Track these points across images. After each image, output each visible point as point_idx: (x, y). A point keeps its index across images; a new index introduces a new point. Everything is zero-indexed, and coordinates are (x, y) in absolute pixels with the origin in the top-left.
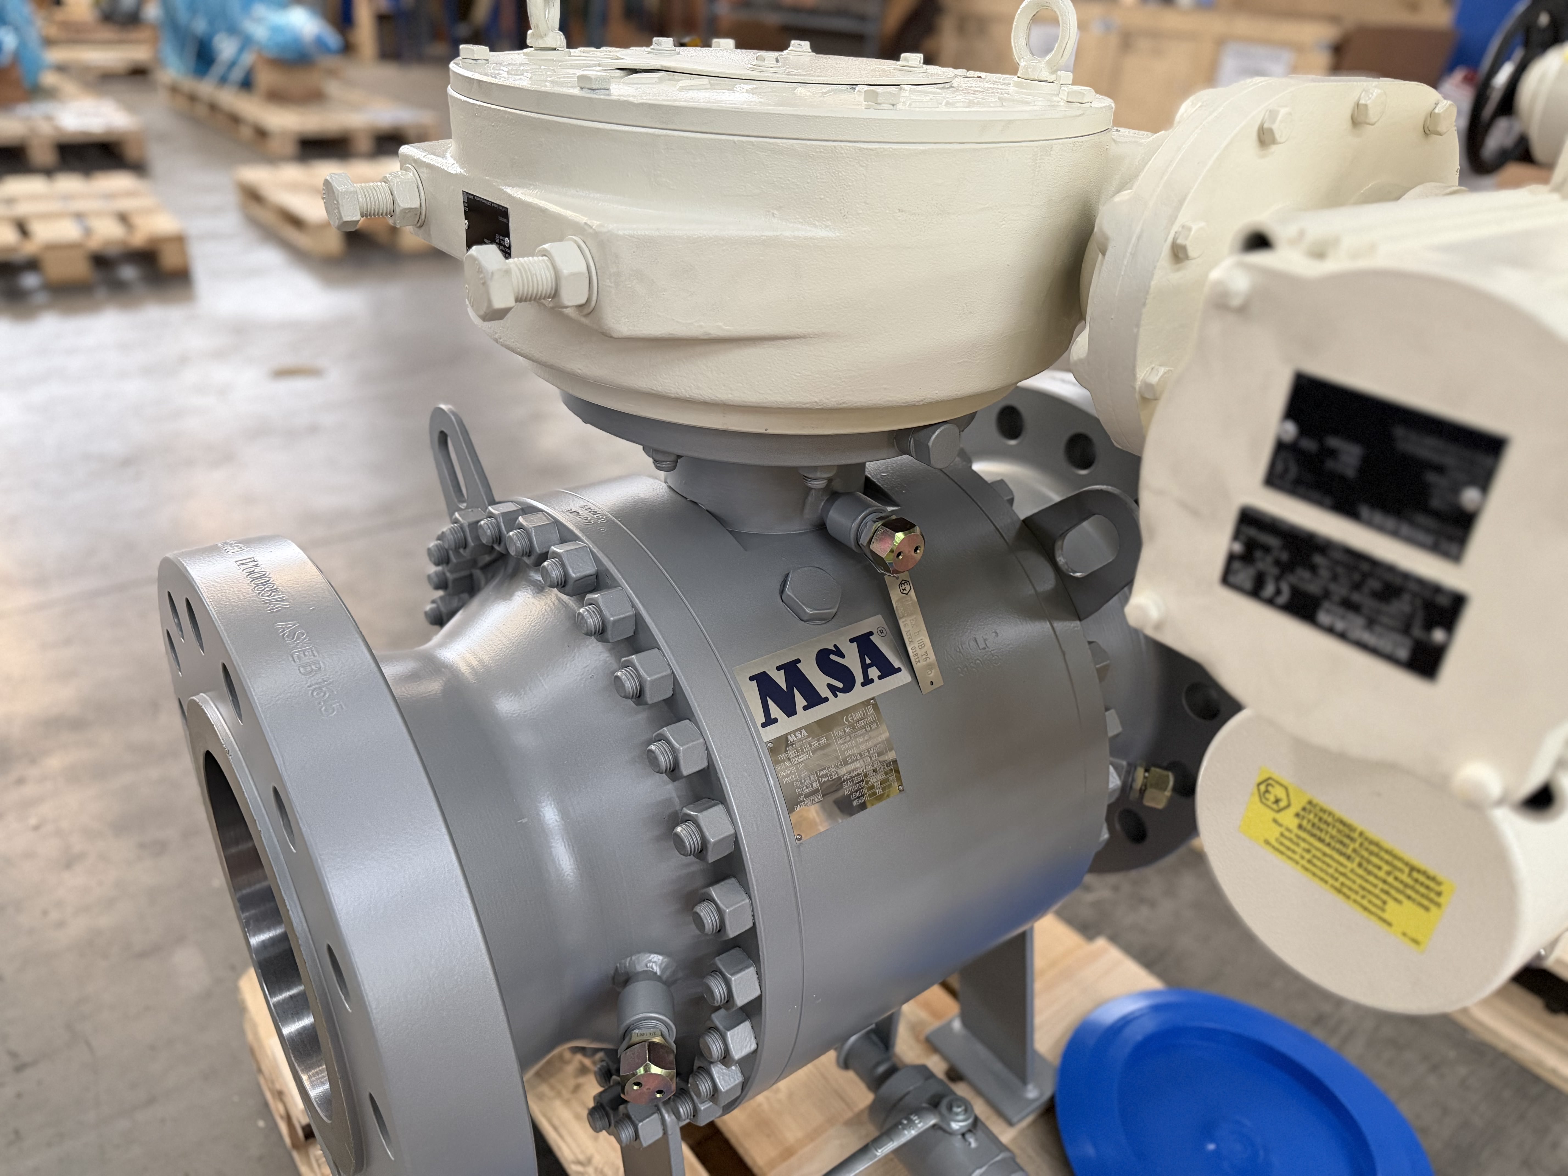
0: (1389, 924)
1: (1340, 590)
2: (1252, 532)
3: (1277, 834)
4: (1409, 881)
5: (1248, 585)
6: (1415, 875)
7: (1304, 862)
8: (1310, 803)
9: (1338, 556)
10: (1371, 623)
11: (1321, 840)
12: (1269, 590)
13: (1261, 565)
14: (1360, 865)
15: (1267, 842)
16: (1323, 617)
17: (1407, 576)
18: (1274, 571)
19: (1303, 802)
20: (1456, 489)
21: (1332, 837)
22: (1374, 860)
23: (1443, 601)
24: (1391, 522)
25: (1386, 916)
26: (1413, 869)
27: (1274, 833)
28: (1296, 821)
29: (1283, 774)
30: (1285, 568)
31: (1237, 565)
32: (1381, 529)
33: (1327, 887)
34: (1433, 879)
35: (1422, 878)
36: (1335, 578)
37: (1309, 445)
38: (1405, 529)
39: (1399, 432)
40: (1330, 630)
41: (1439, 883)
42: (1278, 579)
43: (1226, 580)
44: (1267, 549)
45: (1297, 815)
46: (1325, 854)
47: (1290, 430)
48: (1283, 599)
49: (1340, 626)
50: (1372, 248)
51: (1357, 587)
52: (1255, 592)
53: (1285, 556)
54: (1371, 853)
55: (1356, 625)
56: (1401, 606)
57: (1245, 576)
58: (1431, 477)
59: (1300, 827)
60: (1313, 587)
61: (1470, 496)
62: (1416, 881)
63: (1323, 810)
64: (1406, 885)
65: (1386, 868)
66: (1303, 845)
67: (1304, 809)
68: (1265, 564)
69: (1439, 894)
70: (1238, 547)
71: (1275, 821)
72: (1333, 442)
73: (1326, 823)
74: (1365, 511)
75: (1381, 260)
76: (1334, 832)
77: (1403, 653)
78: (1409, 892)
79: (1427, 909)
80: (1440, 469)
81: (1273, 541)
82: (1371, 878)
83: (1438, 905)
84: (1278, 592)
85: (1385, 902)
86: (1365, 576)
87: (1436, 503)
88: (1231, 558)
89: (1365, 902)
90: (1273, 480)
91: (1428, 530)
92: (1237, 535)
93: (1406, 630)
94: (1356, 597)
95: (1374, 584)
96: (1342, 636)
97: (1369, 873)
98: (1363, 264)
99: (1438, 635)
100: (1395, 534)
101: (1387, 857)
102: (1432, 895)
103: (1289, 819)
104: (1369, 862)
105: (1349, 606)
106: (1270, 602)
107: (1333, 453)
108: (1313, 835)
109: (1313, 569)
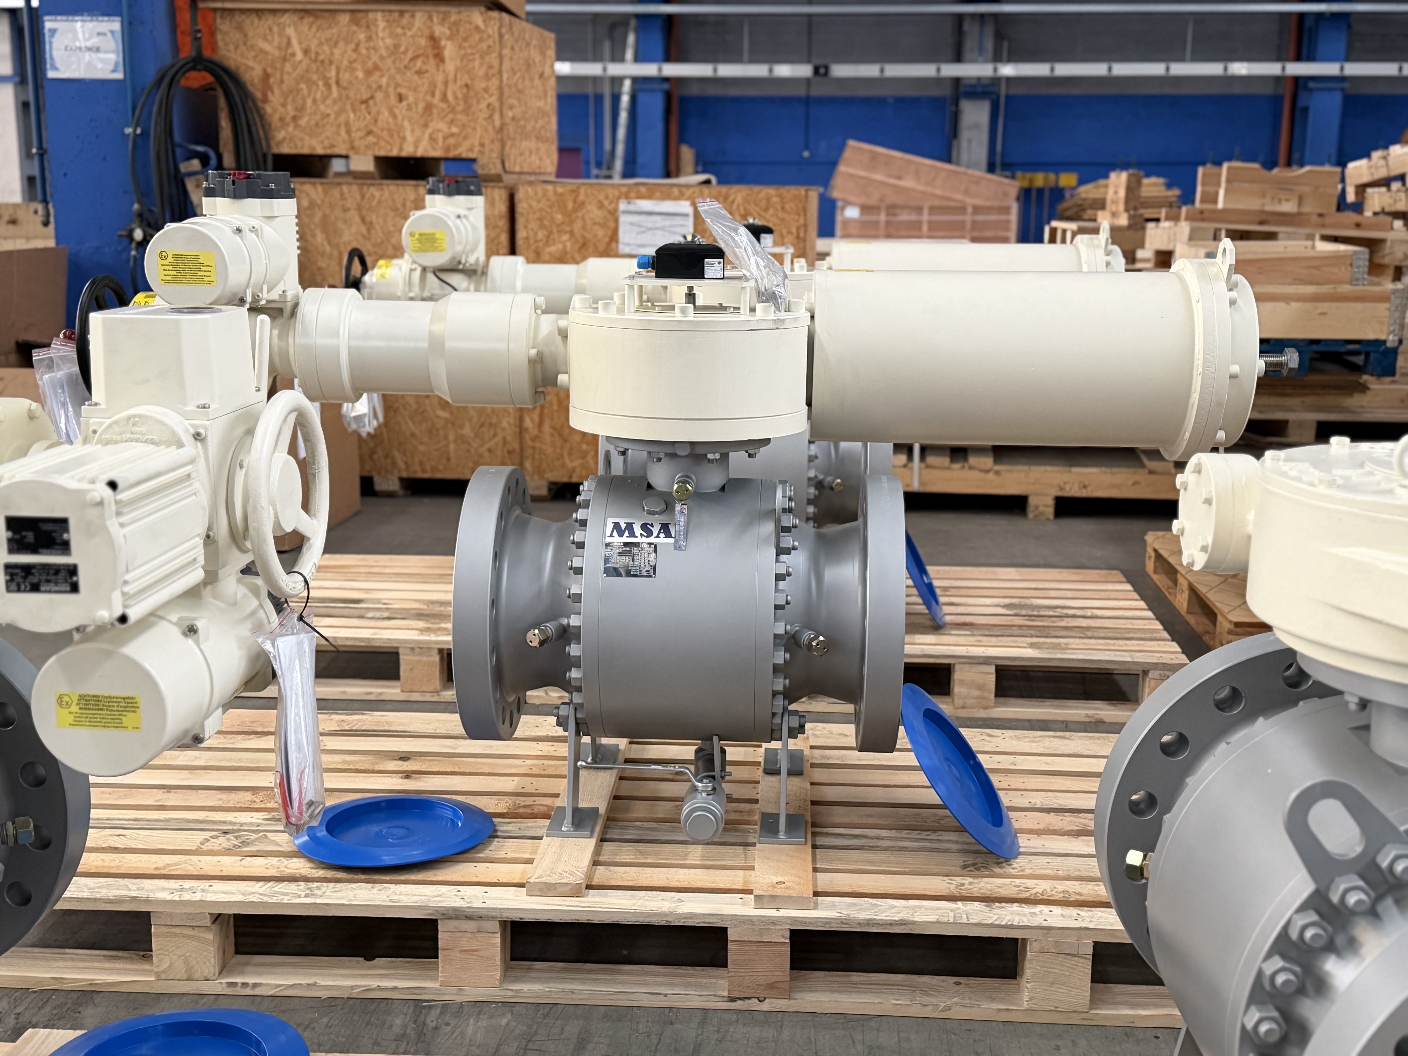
0: (126, 727)
1: (44, 578)
2: (10, 570)
3: (73, 718)
4: (125, 705)
5: (16, 588)
6: (127, 701)
7: (87, 724)
8: (80, 696)
9: (39, 567)
10: (56, 583)
11: (90, 709)
12: (23, 587)
13: (17, 580)
14: (107, 710)
15: (71, 725)
16: (42, 588)
17: (59, 565)
18: (21, 580)
19: (77, 698)
20: (61, 535)
21: (93, 705)
22: (111, 704)
23: (71, 568)
24: (49, 551)
25: (124, 725)
26: (124, 698)
27: (71, 719)
28: (78, 707)
29: (65, 690)
30: (25, 578)
31: (9, 584)
32: (47, 554)
33: (100, 728)
34: (131, 698)
35: (129, 701)
36: (40, 575)
37: (17, 537)
38: (53, 551)
39: (40, 524)
40: (46, 592)
41: (134, 699)
42: (24, 582)
43: (8, 590)
44: (17, 574)
45: (77, 704)
46: (93, 714)
47: (10, 534)
48: (28, 588)
49: (48, 589)
50: (14, 476)
51: (48, 574)
52: (19, 590)
53: (23, 574)
54: (109, 702)
55: (52, 587)
56: (62, 575)
57: (14, 586)
58: (54, 534)
59: (80, 709)
60: (35, 580)
61: (65, 536)
62: (128, 703)
63: (85, 696)
64: (125, 707)
65: (116, 704)
66: (84, 716)
67: (79, 700)
68: (18, 579)
69: (136, 703)
70: (8, 578)
71: (70, 713)
72: (24, 533)
73: (89, 700)
74: (41, 550)
75: (18, 478)
76: (93, 703)
77: (68, 588)
78: (128, 709)
79: (135, 712)
80: (55, 531)
81: (18, 571)
82: (113, 713)
83: (138, 707)
84: (26, 587)
85: (121, 719)
86: (49, 570)
87: (58, 541)
88: (7, 582)
89: (115, 725)
90: (11, 551)
91: (60, 549)
92: (6, 574)
93: (66, 581)
94: (49, 578)
95: (52, 571)
96: (50, 592)
97: (111, 711)
98: (13, 481)
99: (75, 579)
100: (51, 554)
101: (115, 700)
102: (135, 705)
103: (75, 708)
104: (110, 706)
105: (48, 581)
106: (25, 591)
107: (24, 537)
108: (86, 709)
109: (33, 574)
